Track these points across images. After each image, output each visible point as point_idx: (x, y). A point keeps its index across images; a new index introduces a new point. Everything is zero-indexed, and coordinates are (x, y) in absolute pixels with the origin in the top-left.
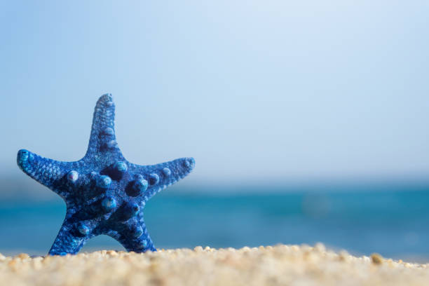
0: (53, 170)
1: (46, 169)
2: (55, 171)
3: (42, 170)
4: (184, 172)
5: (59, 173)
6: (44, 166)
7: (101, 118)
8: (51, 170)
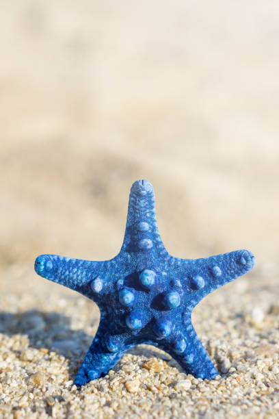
0: (78, 276)
1: (69, 275)
2: (80, 278)
3: (66, 277)
4: (241, 270)
5: (84, 280)
6: (67, 273)
7: (134, 209)
8: (75, 276)
